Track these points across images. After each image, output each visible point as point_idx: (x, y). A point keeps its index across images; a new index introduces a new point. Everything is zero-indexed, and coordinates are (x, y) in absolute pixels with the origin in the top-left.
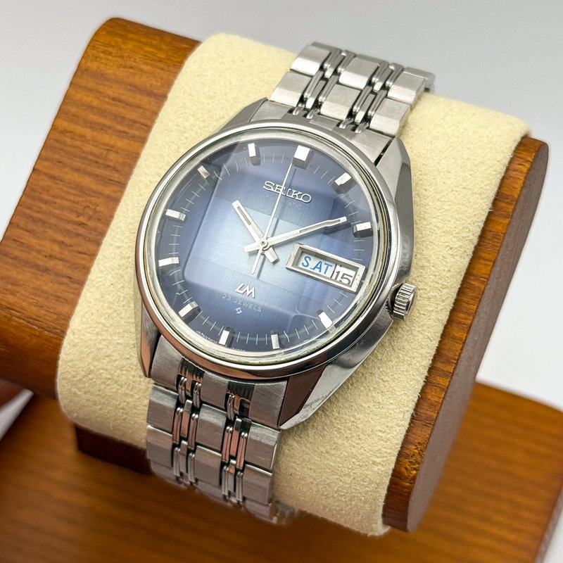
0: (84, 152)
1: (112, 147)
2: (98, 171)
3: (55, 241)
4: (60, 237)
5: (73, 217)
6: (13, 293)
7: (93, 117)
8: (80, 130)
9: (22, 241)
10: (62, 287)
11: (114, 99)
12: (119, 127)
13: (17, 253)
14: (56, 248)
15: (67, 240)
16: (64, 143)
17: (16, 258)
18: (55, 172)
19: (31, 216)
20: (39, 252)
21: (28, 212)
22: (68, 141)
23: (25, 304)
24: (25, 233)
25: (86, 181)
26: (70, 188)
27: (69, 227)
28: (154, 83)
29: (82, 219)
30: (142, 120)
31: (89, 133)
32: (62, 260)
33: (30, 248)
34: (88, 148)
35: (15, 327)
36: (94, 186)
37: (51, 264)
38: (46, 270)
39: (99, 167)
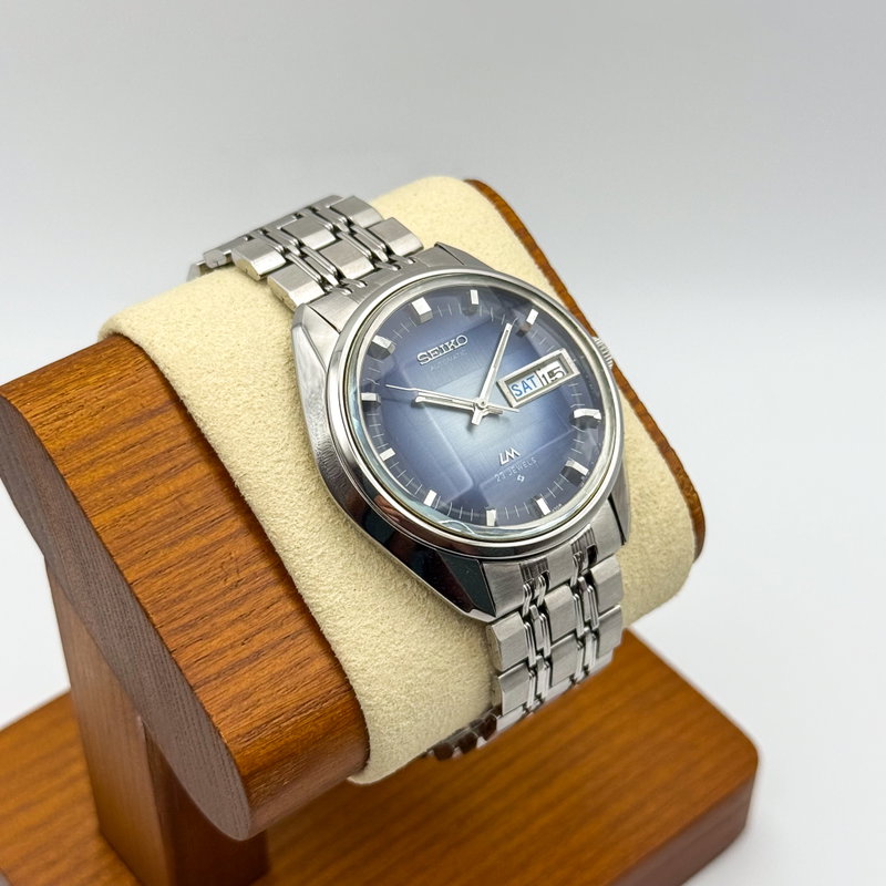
0: (157, 522)
1: (177, 491)
2: (192, 525)
3: (233, 622)
4: (234, 615)
5: (222, 585)
6: (256, 705)
7: (126, 485)
8: (129, 507)
9: (205, 654)
10: (291, 653)
11: (123, 450)
12: (160, 470)
13: (212, 670)
14: (241, 626)
15: (243, 610)
16: (131, 533)
17: (219, 675)
18: (155, 566)
19: (183, 626)
20: (232, 646)
21: (175, 625)
22: (131, 527)
23: (277, 703)
24: (199, 644)
25: (193, 545)
26: (186, 564)
27: (229, 597)
28: (144, 402)
29: (231, 580)
30: (173, 444)
31: (141, 501)
32: (260, 630)
33: (220, 652)
34: (157, 514)
35: (293, 732)
36: (205, 541)
37: (256, 645)
38: (258, 655)
39: (188, 521)
